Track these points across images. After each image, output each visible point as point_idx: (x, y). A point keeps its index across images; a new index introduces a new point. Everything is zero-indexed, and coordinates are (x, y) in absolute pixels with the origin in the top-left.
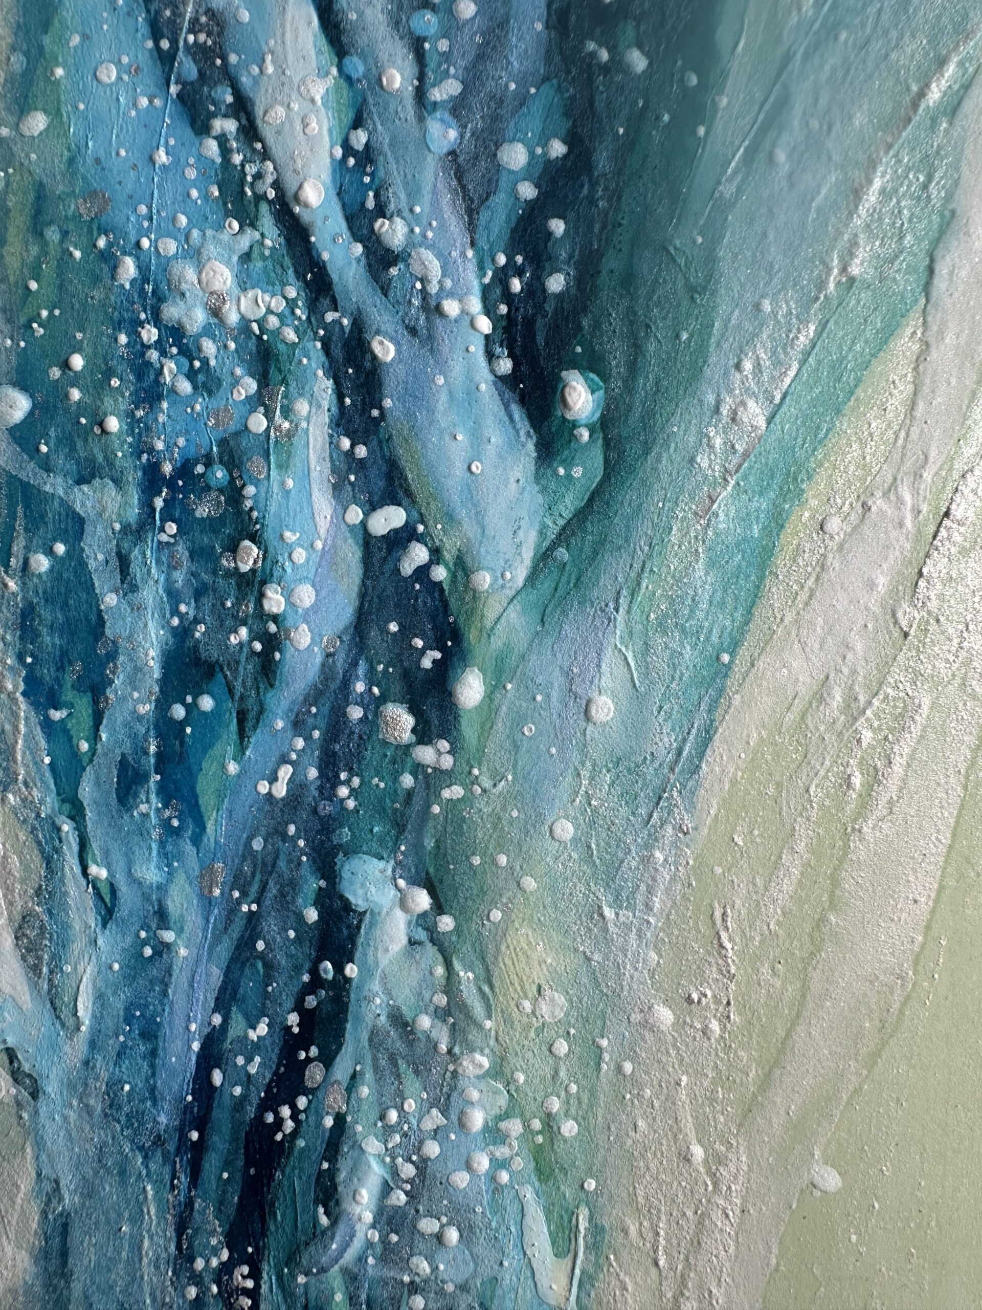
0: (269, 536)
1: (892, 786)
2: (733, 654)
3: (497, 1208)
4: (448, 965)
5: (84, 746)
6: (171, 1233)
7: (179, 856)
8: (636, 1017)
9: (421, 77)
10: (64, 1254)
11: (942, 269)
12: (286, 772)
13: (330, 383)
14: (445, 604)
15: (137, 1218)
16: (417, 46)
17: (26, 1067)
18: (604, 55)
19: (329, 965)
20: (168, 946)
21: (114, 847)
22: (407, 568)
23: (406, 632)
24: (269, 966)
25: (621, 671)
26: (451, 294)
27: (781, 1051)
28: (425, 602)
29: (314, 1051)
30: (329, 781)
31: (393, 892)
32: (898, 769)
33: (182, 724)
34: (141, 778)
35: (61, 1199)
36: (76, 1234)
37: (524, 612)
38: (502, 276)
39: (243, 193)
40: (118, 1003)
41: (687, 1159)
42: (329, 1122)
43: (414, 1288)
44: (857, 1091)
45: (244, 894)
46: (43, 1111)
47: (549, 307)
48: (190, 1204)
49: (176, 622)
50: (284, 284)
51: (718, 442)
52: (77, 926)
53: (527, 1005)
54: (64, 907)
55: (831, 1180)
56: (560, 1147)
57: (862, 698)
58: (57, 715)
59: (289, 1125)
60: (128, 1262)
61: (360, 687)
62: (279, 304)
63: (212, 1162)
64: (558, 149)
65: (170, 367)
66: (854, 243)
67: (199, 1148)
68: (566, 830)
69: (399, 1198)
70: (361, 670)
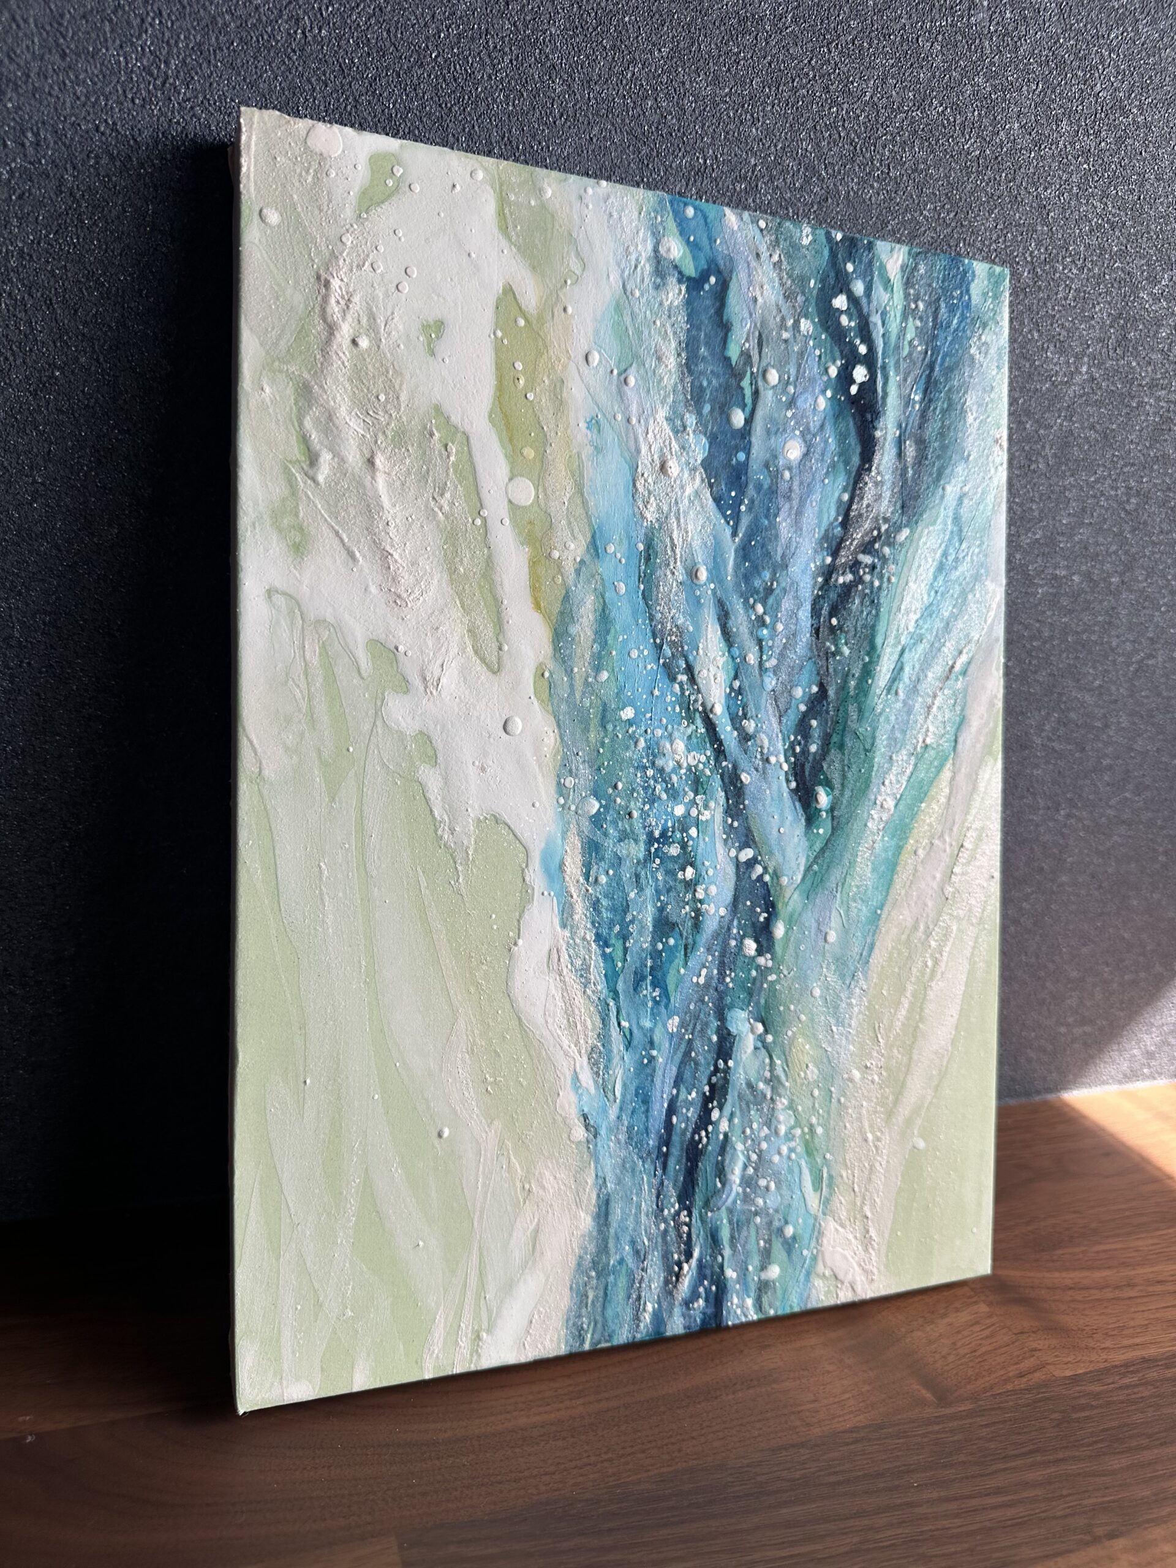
0: (698, 863)
1: (943, 965)
2: (881, 909)
3: (790, 1170)
4: (771, 1057)
5: (620, 964)
6: (654, 1198)
7: (659, 1014)
8: (846, 1076)
9: (761, 657)
10: (607, 1214)
11: (960, 740)
12: (704, 972)
13: (723, 794)
14: (769, 891)
15: (638, 1194)
16: (760, 642)
17: (592, 1123)
18: (833, 648)
19: (721, 1061)
20: (653, 1057)
21: (632, 1011)
22: (754, 877)
23: (753, 906)
24: (697, 1064)
25: (838, 919)
26: (772, 754)
27: (902, 1087)
28: (761, 891)
29: (715, 1103)
30: (722, 975)
31: (748, 1025)
32: (945, 958)
33: (661, 952)
34: (643, 978)
35: (606, 1187)
36: (612, 1204)
37: (800, 895)
38: (792, 747)
39: (689, 708)
40: (632, 1089)
41: (866, 1140)
42: (721, 1137)
43: (756, 1214)
44: (931, 1103)
45: (686, 1030)
46: (599, 1145)
47: (811, 758)
48: (662, 1183)
49: (659, 904)
50: (705, 749)
51: (875, 816)
52: (615, 1051)
53: (802, 1074)
54: (610, 1042)
55: (921, 1144)
56: (816, 1140)
57: (931, 927)
58: (608, 950)
59: (705, 1140)
60: (636, 1214)
61: (735, 931)
62: (703, 759)
63: (672, 1161)
64: (815, 689)
65: (658, 787)
66: (928, 730)
67: (666, 1155)
68: (817, 992)
69: (750, 1171)
70: (735, 923)
